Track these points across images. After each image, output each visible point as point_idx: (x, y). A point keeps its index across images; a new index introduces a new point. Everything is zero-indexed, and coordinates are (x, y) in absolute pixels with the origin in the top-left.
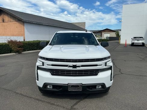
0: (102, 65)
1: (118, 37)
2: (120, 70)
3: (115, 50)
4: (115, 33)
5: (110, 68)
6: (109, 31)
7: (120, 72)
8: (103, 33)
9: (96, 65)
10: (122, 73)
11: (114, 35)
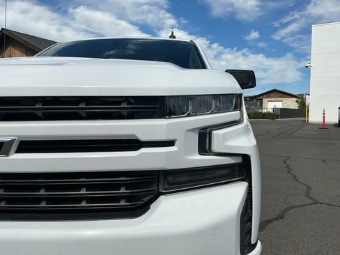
0: (170, 143)
1: (303, 110)
2: (309, 188)
3: (293, 135)
4: (296, 99)
5: (239, 169)
6: (280, 95)
7: (307, 195)
8: (265, 100)
9: (132, 144)
10: (316, 202)
11: (292, 104)
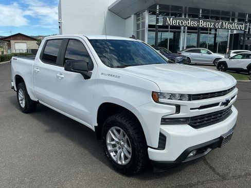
4: (36, 42)
6: (24, 38)
8: (12, 42)
11: (34, 46)
